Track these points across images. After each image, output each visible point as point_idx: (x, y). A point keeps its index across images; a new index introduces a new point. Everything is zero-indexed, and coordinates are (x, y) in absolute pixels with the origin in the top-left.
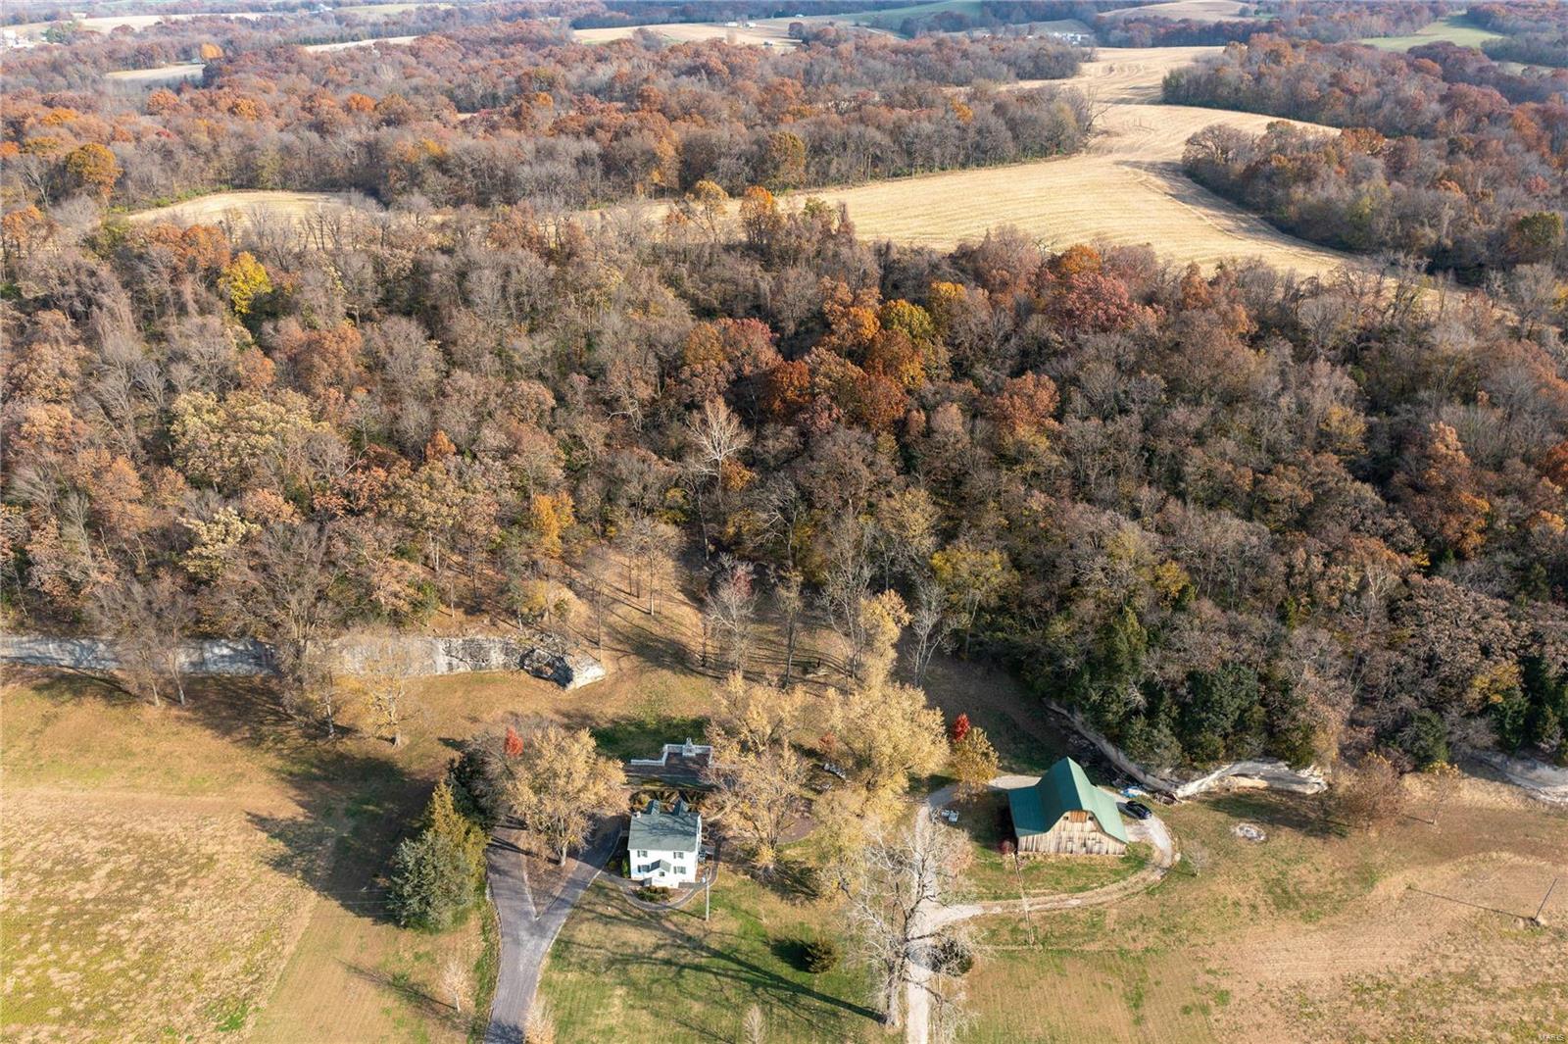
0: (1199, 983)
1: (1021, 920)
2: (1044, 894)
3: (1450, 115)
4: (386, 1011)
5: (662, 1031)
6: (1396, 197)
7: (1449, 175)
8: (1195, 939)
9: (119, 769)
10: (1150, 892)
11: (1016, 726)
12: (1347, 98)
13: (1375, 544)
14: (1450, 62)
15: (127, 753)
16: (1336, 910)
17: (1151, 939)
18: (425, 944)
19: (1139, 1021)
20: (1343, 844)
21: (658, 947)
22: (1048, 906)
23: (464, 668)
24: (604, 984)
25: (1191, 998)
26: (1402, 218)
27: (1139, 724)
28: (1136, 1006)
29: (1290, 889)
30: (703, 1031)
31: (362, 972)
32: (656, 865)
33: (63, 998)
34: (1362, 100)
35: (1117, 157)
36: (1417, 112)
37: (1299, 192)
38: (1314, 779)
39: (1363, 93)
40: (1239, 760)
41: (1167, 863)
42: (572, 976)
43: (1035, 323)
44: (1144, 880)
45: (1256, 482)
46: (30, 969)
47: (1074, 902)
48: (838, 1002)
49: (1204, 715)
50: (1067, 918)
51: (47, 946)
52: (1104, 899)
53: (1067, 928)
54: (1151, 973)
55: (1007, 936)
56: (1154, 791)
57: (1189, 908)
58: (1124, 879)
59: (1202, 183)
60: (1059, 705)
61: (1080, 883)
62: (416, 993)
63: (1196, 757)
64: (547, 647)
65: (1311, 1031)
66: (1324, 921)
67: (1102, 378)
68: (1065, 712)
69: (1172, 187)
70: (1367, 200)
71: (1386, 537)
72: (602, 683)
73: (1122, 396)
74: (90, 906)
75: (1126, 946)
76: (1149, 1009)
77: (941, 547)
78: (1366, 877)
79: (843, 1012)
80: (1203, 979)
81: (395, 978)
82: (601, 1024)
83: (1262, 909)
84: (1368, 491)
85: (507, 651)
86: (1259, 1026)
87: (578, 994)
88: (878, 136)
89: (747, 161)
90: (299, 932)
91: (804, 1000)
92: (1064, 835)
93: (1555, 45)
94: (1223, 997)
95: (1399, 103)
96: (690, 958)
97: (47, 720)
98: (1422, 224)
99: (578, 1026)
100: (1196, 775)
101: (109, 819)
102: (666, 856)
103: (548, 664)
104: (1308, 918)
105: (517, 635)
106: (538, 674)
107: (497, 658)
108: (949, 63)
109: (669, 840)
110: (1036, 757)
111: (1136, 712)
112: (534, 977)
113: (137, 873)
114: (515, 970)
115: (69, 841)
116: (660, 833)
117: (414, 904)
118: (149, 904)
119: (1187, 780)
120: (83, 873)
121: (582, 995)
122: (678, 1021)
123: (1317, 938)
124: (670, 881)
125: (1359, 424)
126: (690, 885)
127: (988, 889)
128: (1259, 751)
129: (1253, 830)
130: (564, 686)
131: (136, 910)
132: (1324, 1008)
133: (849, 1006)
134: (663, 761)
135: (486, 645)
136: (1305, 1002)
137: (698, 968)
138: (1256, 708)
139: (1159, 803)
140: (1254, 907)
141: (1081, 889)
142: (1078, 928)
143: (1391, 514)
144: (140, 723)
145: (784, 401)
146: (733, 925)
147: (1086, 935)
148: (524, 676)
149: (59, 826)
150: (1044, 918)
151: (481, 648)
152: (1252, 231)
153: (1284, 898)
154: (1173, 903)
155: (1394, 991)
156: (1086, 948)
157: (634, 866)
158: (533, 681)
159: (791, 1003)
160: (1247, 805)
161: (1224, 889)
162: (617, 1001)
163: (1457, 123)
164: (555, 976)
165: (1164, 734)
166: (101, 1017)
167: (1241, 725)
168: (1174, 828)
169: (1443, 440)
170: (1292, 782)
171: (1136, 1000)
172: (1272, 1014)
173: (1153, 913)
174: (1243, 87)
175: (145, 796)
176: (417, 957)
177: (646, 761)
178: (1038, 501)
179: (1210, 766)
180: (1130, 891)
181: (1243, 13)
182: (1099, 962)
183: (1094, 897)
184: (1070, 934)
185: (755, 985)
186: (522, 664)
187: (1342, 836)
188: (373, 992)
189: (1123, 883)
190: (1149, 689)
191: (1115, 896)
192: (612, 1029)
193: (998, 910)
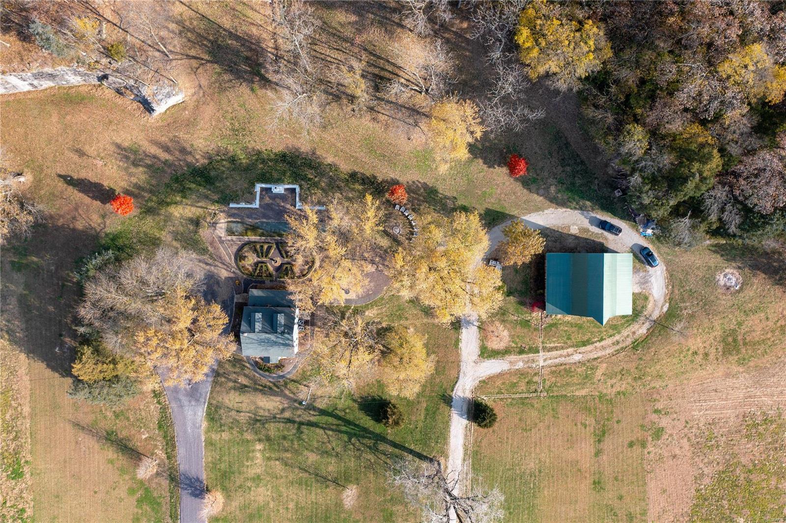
0: (646, 421)
1: (535, 374)
2: (556, 348)
4: (111, 462)
5: (291, 477)
10: (635, 346)
11: (567, 145)
16: (765, 353)
17: (624, 385)
19: (598, 453)
21: (283, 410)
22: (557, 361)
24: (248, 441)
25: (637, 434)
29: (739, 337)
30: (317, 475)
31: (83, 428)
41: (656, 314)
42: (225, 436)
44: (634, 333)
47: (577, 357)
48: (404, 448)
50: (568, 372)
52: (599, 354)
53: (567, 380)
54: (616, 413)
55: (524, 388)
58: (619, 333)
61: (585, 338)
62: (126, 447)
65: (706, 460)
66: (753, 363)
75: (605, 391)
79: (407, 456)
80: (650, 417)
81: (108, 434)
82: (252, 472)
87: (232, 449)
90: (26, 392)
91: (382, 447)
94: (659, 433)
96: (306, 417)
99: (237, 475)
104: (742, 361)
112: (199, 436)
114: (185, 432)
121: (235, 450)
122: (300, 469)
123: (741, 379)
127: (516, 344)
132: (722, 440)
134: (256, 205)
136: (711, 436)
137: (311, 424)
140: (707, 355)
141: (584, 344)
147: (579, 384)
150: (553, 372)
153: (732, 345)
156: (577, 393)
159: (374, 449)
162: (258, 455)
164: (213, 436)
177: (243, 205)
180: (621, 345)
182: (583, 405)
183: (593, 350)
184: (568, 384)
185: (350, 436)
188: (97, 446)
191: (609, 351)
192: (259, 477)
193: (520, 365)
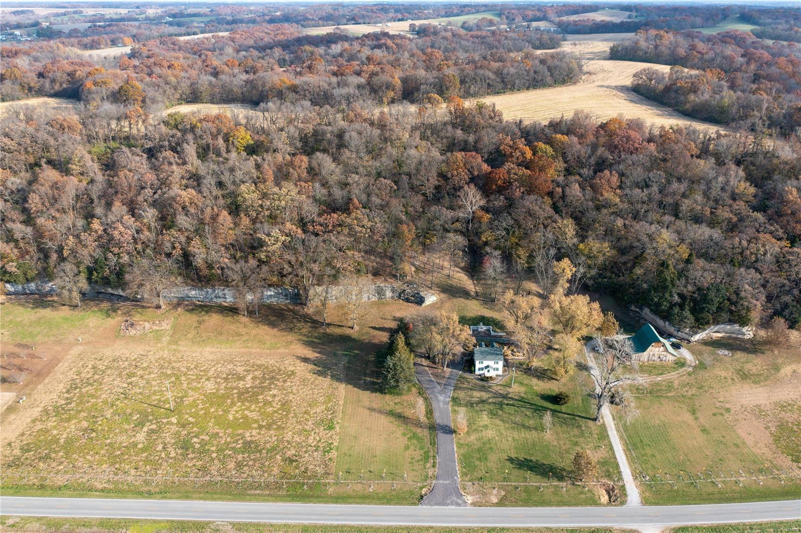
0: (717, 406)
1: (639, 386)
2: (646, 376)
3: (748, 63)
4: (391, 422)
5: (507, 426)
6: (738, 98)
7: (758, 89)
8: (711, 391)
9: (238, 340)
10: (689, 374)
12: (699, 56)
13: (768, 236)
14: (738, 39)
15: (240, 335)
16: (766, 380)
17: (694, 391)
18: (397, 399)
19: (696, 419)
20: (765, 356)
21: (489, 398)
22: (649, 380)
23: (374, 299)
24: (477, 411)
25: (715, 411)
26: (743, 107)
27: (676, 310)
28: (694, 414)
29: (746, 372)
30: (522, 426)
31: (375, 410)
32: (487, 367)
33: (256, 421)
34: (706, 57)
35: (599, 83)
36: (733, 62)
37: (692, 97)
38: (748, 332)
39: (707, 53)
40: (718, 324)
41: (693, 364)
42: (463, 408)
43: (601, 151)
44: (686, 370)
45: (712, 213)
46: (237, 412)
47: (659, 379)
48: (574, 415)
49: (704, 305)
50: (658, 384)
51: (239, 404)
52: (671, 377)
53: (659, 388)
54: (697, 403)
56: (682, 339)
57: (706, 380)
58: (678, 370)
59: (642, 94)
60: (635, 307)
61: (660, 372)
62: (400, 416)
63: (700, 324)
64: (411, 289)
66: (762, 384)
67: (638, 173)
68: (638, 310)
69: (628, 97)
70: (726, 100)
71: (771, 233)
72: (436, 303)
73: (647, 180)
74: (250, 390)
75: (684, 394)
76: (699, 415)
77: (582, 241)
78: (777, 369)
79: (577, 418)
80: (718, 404)
81: (389, 411)
82: (482, 423)
83: (736, 380)
84: (759, 216)
85: (393, 291)
86: (745, 419)
88: (491, 75)
89: (434, 86)
90: (342, 397)
91: (560, 415)
92: (651, 353)
93: (786, 31)
94: (728, 410)
95: (724, 57)
97: (200, 323)
98: (753, 110)
99: (472, 424)
100: (700, 331)
101: (242, 359)
102: (491, 363)
103: (412, 296)
104: (755, 383)
105: (398, 284)
106: (407, 300)
107: (389, 294)
108: (499, 41)
109: (490, 356)
110: (628, 328)
111: (675, 305)
112: (448, 409)
113: (264, 377)
114: (439, 407)
115: (229, 367)
116: (485, 355)
117: (392, 383)
118: (274, 388)
119: (696, 333)
120: (242, 378)
121: (470, 414)
122: (512, 423)
123: (760, 389)
124: (492, 374)
125: (752, 190)
126: (500, 376)
128: (727, 320)
129: (726, 352)
130: (421, 305)
131: (271, 391)
132: (769, 413)
133: (579, 416)
135: (384, 288)
136: (761, 411)
137: (509, 405)
138: (726, 302)
139: (684, 343)
140: (733, 379)
141: (660, 374)
142: (663, 388)
143: (772, 225)
144: (240, 323)
145: (496, 185)
146: (523, 389)
147: (667, 390)
148: (401, 301)
149: (222, 362)
150: (649, 385)
151: (382, 290)
152: (670, 115)
153: (744, 376)
154: (700, 378)
155: (795, 407)
156: (668, 395)
157: (477, 368)
158: (406, 304)
160: (720, 344)
161: (719, 373)
162: (485, 416)
163: (752, 67)
164: (456, 408)
165: (687, 313)
166: (275, 427)
167: (720, 309)
168: (693, 352)
169: (791, 194)
170: (739, 334)
171: (694, 412)
172: (749, 415)
173: (693, 381)
174: (649, 51)
175: (254, 351)
176: (396, 404)
178: (620, 222)
179: (706, 327)
180: (681, 374)
181: (629, 17)
182: (675, 399)
183: (667, 376)
184: (661, 390)
185: (535, 410)
186: (399, 297)
187: (763, 353)
188: (383, 416)
189: (677, 372)
190: (681, 295)
191: (675, 376)
192: (486, 425)
